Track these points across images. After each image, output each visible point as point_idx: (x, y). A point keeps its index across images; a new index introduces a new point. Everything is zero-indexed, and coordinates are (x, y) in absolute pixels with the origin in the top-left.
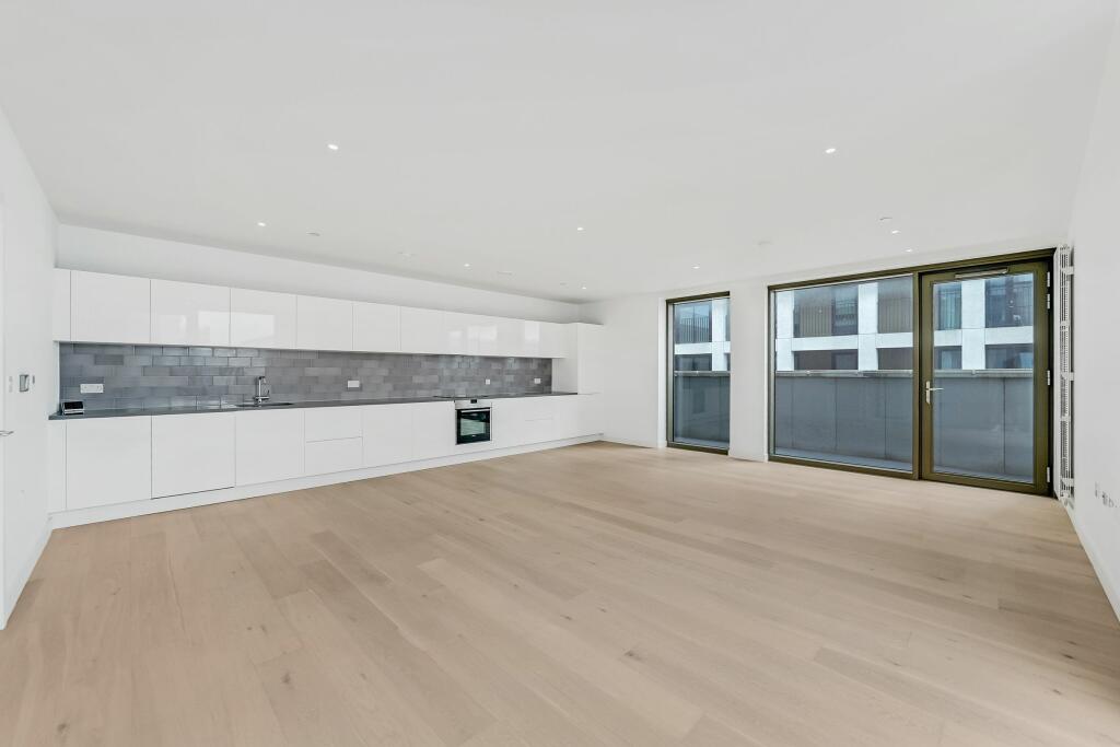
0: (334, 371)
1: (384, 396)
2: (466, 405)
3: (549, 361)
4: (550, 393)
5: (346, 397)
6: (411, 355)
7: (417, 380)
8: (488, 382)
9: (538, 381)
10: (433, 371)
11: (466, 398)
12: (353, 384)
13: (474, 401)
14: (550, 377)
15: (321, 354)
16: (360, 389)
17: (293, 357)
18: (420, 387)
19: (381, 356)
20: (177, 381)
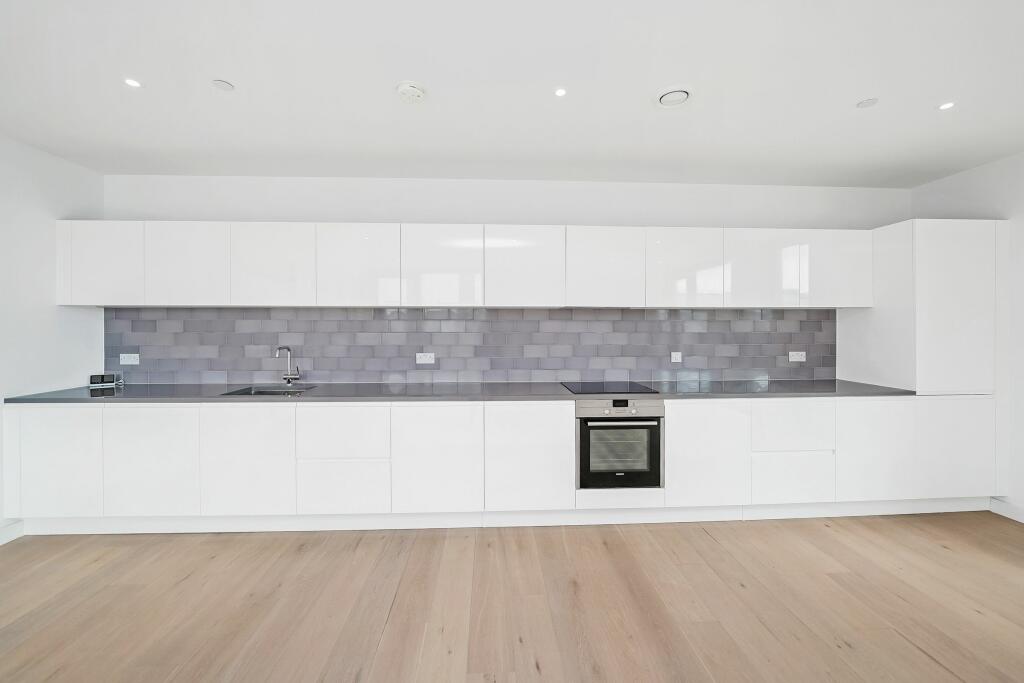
3: (829, 314)
4: (829, 386)
6: (521, 311)
7: (532, 352)
8: (676, 357)
9: (797, 357)
10: (562, 338)
12: (425, 359)
13: (617, 403)
14: (832, 348)
16: (436, 366)
18: (538, 364)
20: (210, 352)
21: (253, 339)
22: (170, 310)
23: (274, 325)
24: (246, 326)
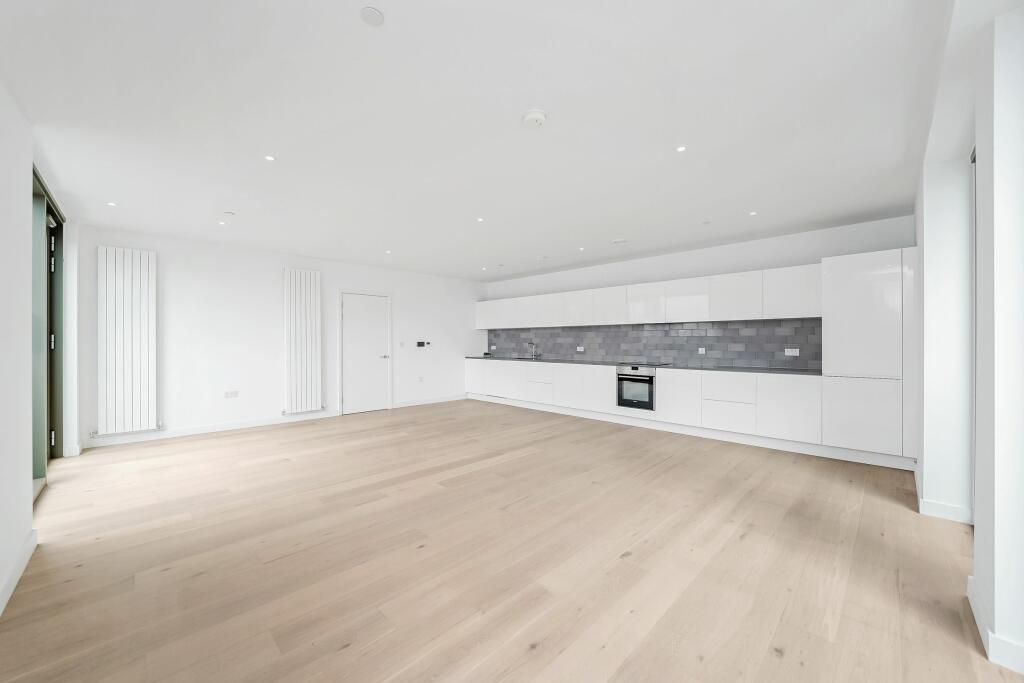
0: (570, 340)
1: (599, 358)
2: (628, 370)
3: (819, 320)
5: (577, 357)
6: (619, 326)
8: (702, 351)
9: (791, 352)
10: (638, 340)
11: (630, 364)
12: (580, 349)
13: (633, 368)
15: (563, 328)
16: (584, 353)
17: (552, 331)
18: (626, 353)
19: (598, 327)
20: (513, 345)
21: (525, 340)
22: (503, 330)
23: (531, 335)
24: (523, 335)
